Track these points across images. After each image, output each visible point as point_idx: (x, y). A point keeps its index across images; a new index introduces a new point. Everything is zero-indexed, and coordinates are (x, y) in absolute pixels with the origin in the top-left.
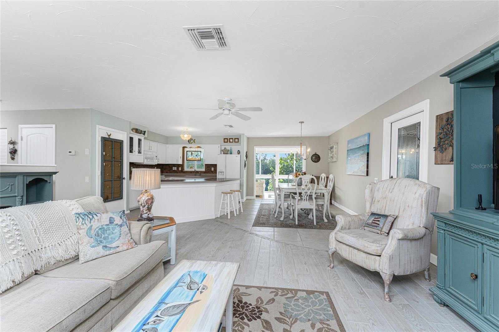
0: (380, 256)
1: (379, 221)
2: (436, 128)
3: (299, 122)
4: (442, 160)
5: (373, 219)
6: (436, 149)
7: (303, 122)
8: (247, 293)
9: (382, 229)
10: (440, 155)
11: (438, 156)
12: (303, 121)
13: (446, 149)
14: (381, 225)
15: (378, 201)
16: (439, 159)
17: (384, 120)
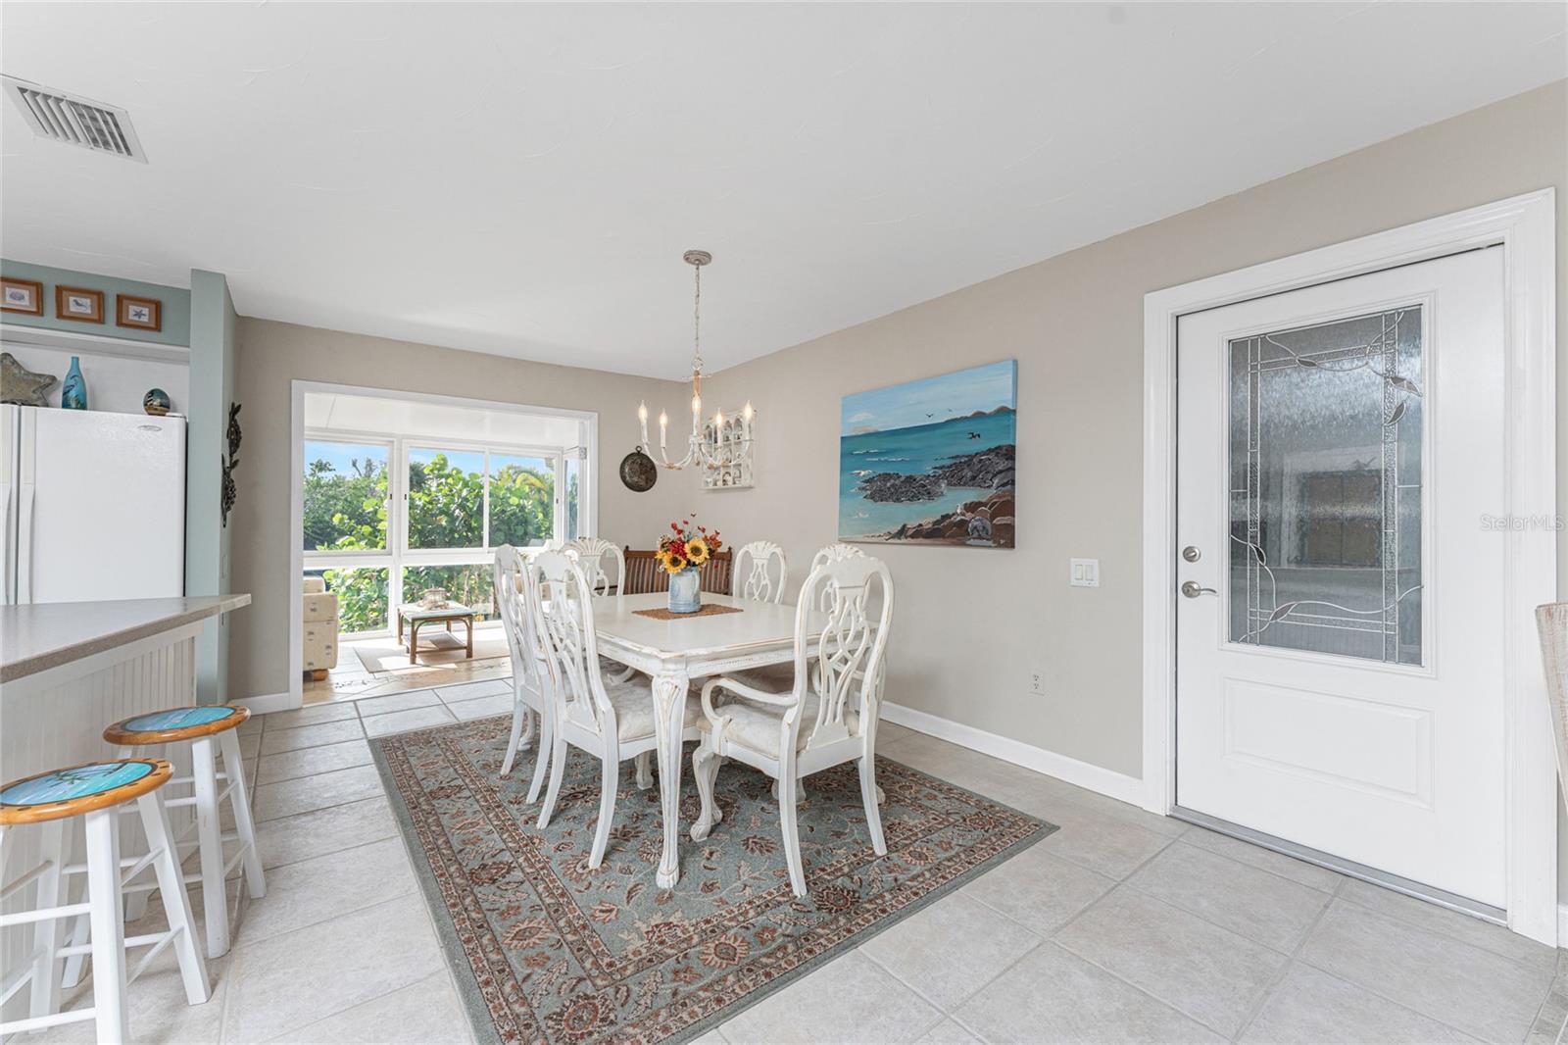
17: (1147, 297)
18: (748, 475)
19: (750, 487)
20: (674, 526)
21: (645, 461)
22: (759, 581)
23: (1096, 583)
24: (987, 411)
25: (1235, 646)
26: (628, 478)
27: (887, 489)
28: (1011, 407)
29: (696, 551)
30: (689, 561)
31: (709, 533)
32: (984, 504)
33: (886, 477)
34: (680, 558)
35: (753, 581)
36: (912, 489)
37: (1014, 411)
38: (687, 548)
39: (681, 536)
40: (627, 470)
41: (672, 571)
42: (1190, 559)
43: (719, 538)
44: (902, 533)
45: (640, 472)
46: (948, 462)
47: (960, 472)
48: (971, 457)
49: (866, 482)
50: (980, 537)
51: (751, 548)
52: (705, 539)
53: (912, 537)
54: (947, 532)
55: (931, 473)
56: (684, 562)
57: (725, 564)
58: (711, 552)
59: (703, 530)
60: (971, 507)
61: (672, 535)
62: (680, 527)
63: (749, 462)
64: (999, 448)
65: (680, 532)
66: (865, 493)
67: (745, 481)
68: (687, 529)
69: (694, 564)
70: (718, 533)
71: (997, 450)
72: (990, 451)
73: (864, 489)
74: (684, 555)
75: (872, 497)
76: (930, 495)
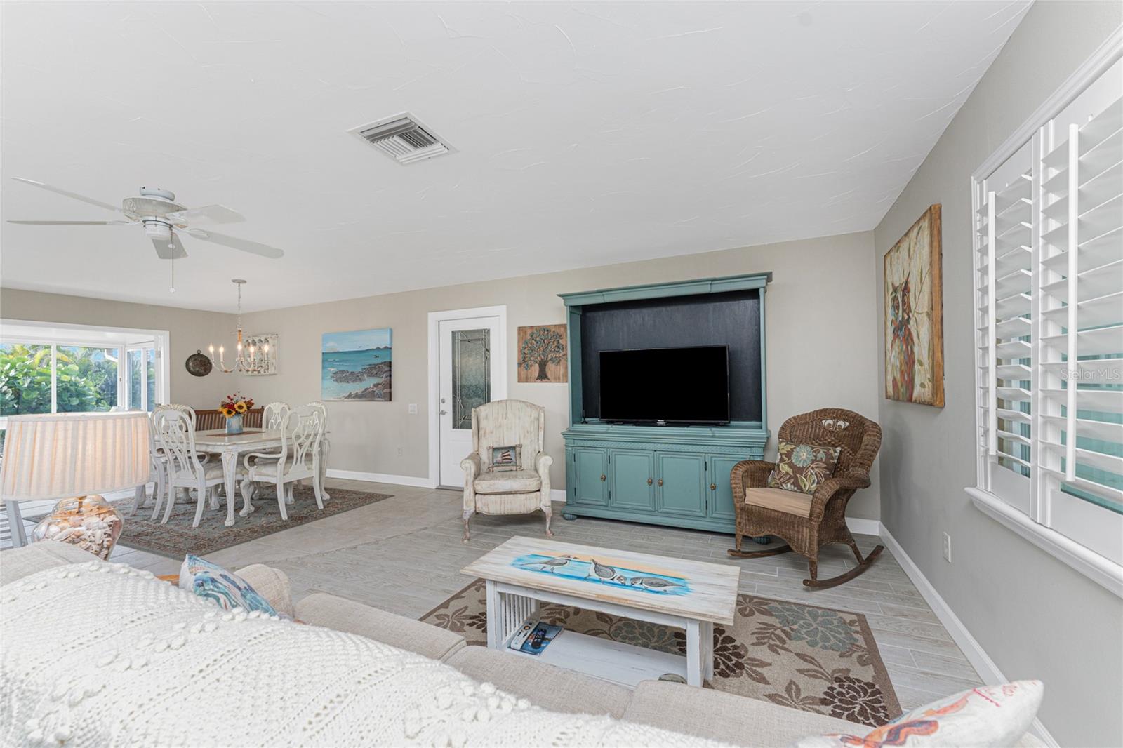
0: (539, 491)
1: (509, 455)
2: (519, 342)
3: (234, 281)
4: (527, 378)
5: (500, 454)
6: (520, 365)
7: (245, 282)
8: (460, 608)
9: (516, 463)
10: (524, 372)
11: (522, 373)
12: (244, 279)
13: (531, 366)
14: (514, 460)
15: (492, 432)
16: (523, 376)
17: (429, 314)
18: (273, 368)
19: (274, 374)
20: (229, 397)
21: (204, 359)
22: (276, 420)
23: (416, 412)
24: (381, 347)
25: (455, 430)
26: (192, 369)
27: (341, 377)
28: (389, 347)
29: (240, 407)
30: (237, 412)
31: (247, 400)
32: (380, 384)
33: (342, 372)
34: (231, 410)
35: (273, 421)
36: (355, 377)
37: (391, 348)
38: (236, 406)
39: (233, 401)
40: (191, 364)
41: (227, 417)
42: (444, 402)
43: (252, 402)
44: (350, 396)
45: (200, 365)
46: (368, 367)
47: (372, 370)
48: (375, 365)
49: (334, 373)
50: (379, 397)
51: (271, 405)
52: (245, 402)
53: (354, 398)
54: (367, 395)
55: (361, 371)
56: (234, 412)
57: (260, 415)
58: (248, 408)
59: (244, 398)
60: (376, 385)
61: (228, 401)
62: (232, 397)
63: (274, 361)
64: (385, 362)
65: (232, 399)
66: (333, 379)
67: (272, 371)
68: (235, 399)
69: (239, 413)
70: (252, 400)
71: (384, 363)
72: (382, 363)
73: (333, 377)
74: (234, 409)
75: (337, 380)
76: (361, 380)
